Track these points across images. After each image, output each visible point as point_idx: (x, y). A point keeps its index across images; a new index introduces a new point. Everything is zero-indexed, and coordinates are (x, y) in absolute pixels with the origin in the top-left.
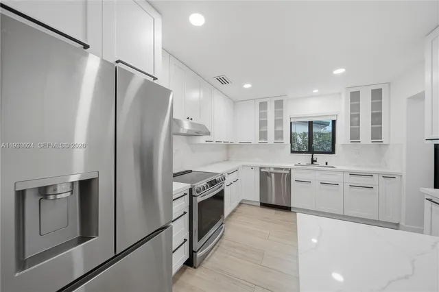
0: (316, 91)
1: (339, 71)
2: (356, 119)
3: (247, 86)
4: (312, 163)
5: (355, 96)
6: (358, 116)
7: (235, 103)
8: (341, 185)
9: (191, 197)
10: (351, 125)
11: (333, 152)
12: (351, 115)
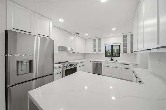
0: (112, 35)
1: (114, 29)
2: (126, 44)
3: (87, 35)
4: (112, 60)
5: (125, 36)
6: (126, 43)
7: (86, 40)
8: (118, 67)
9: (63, 68)
10: (124, 47)
11: (119, 56)
12: (124, 43)
